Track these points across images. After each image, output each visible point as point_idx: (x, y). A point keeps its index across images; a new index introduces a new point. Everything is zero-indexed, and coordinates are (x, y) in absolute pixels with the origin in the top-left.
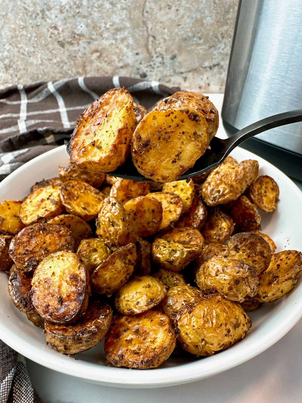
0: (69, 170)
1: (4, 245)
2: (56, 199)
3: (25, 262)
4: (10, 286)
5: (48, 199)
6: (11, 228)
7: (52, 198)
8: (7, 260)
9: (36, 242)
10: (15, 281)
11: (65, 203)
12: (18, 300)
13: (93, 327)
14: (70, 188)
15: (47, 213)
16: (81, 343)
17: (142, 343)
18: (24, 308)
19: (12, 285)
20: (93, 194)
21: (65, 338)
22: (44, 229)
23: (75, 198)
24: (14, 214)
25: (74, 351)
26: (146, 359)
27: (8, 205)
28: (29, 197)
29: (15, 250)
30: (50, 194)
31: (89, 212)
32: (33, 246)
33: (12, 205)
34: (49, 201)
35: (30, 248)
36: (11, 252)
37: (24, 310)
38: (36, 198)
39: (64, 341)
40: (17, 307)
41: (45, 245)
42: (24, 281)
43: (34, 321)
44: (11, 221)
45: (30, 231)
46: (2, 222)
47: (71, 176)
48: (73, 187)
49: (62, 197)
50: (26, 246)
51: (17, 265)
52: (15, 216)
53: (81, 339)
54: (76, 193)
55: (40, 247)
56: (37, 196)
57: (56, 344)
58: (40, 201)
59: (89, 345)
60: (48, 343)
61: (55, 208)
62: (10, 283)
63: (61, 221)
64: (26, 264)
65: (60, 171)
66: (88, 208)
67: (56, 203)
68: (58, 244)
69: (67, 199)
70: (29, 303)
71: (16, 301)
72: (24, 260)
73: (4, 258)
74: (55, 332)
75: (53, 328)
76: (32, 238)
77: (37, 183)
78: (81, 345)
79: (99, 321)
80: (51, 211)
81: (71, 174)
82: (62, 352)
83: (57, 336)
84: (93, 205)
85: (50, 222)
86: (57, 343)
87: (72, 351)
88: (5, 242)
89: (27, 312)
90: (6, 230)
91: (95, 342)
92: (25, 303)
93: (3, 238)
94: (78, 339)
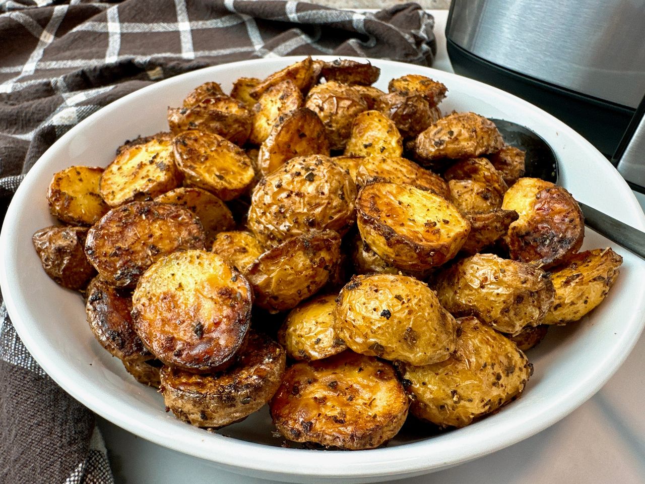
0: (188, 112)
1: (75, 242)
2: (167, 161)
3: (116, 270)
4: (90, 312)
5: (152, 162)
6: (85, 214)
7: (158, 160)
8: (82, 270)
9: (135, 234)
10: (99, 303)
11: (185, 166)
12: (107, 335)
13: (255, 377)
14: (192, 141)
15: (151, 185)
16: (234, 406)
17: (348, 405)
18: (120, 349)
19: (95, 310)
20: (232, 154)
21: (203, 398)
22: (149, 212)
23: (202, 160)
24: (91, 191)
25: (219, 421)
26: (359, 433)
27: (79, 173)
28: (115, 162)
29: (97, 247)
30: (153, 155)
31: (230, 183)
32: (131, 241)
33: (84, 175)
34: (154, 166)
35: (124, 245)
36: (90, 252)
37: (120, 353)
38: (129, 163)
39: (201, 404)
40: (106, 348)
41: (151, 240)
42: (117, 303)
43: (137, 374)
44: (86, 202)
45: (123, 214)
46: (69, 203)
47: (191, 124)
48: (196, 140)
49: (177, 156)
50: (117, 241)
51: (103, 275)
52: (92, 194)
53: (233, 399)
54: (202, 150)
55: (144, 244)
56: (130, 159)
57: (185, 410)
58: (136, 166)
59: (249, 409)
60: (168, 410)
61: (166, 177)
62: (91, 307)
63: (179, 198)
64: (119, 272)
65: (171, 115)
66: (227, 178)
67: (168, 169)
68: (175, 239)
69: (187, 159)
70: (127, 342)
71: (104, 339)
72: (115, 265)
73: (75, 267)
74: (182, 388)
75: (177, 382)
76: (126, 227)
77: (128, 142)
78: (233, 409)
79: (263, 367)
80: (158, 181)
81: (191, 119)
82: (197, 424)
83: (187, 394)
84: (234, 173)
85: (160, 199)
86: (188, 407)
87: (215, 421)
88: (76, 238)
89: (125, 356)
90: (76, 217)
91: (258, 404)
92: (120, 341)
93: (72, 231)
94: (228, 398)
